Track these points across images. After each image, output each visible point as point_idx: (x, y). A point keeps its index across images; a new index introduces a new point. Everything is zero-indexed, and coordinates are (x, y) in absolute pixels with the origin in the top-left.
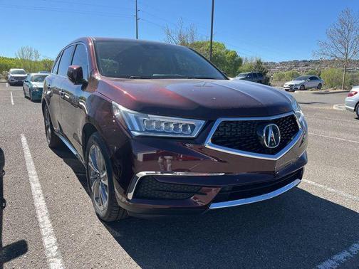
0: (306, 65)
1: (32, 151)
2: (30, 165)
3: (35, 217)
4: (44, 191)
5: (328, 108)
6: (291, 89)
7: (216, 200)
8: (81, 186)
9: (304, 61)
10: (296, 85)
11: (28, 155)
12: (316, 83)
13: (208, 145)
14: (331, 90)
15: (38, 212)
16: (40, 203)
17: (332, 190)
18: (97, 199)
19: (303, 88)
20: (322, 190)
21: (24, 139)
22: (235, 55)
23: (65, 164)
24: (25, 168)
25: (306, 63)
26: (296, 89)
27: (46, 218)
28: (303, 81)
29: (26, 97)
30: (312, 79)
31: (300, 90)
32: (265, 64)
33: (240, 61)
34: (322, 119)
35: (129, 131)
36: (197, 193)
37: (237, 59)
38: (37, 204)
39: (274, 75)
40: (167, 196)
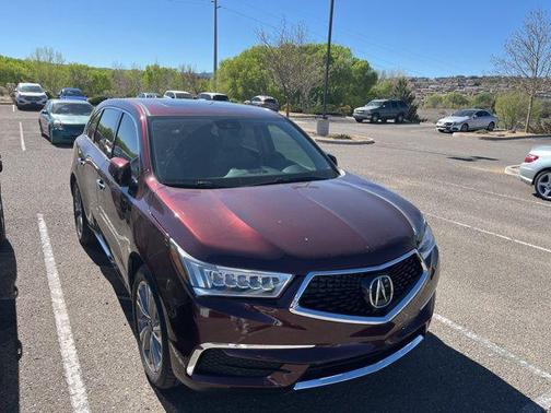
0: (477, 85)
1: (56, 250)
2: (54, 277)
3: (62, 374)
4: (74, 330)
5: (497, 170)
6: (448, 128)
7: (304, 378)
8: (125, 320)
9: (473, 78)
10: (455, 123)
11: (50, 258)
12: (486, 122)
13: (294, 309)
14: (508, 134)
15: (67, 366)
16: (69, 350)
17: (474, 336)
18: (147, 351)
19: (466, 128)
20: (460, 336)
21: (42, 225)
22: (366, 68)
23: (103, 278)
24: (46, 283)
25: (476, 81)
26: (456, 130)
27: (78, 377)
28: (467, 118)
29: (43, 135)
30: (480, 114)
31: (461, 131)
32: (413, 80)
33: (374, 76)
34: (484, 194)
35: (190, 288)
36: (278, 370)
37: (369, 73)
38: (64, 353)
39: (427, 98)
40: (239, 373)
